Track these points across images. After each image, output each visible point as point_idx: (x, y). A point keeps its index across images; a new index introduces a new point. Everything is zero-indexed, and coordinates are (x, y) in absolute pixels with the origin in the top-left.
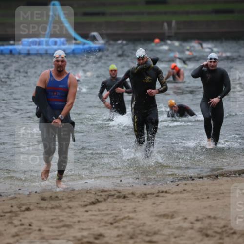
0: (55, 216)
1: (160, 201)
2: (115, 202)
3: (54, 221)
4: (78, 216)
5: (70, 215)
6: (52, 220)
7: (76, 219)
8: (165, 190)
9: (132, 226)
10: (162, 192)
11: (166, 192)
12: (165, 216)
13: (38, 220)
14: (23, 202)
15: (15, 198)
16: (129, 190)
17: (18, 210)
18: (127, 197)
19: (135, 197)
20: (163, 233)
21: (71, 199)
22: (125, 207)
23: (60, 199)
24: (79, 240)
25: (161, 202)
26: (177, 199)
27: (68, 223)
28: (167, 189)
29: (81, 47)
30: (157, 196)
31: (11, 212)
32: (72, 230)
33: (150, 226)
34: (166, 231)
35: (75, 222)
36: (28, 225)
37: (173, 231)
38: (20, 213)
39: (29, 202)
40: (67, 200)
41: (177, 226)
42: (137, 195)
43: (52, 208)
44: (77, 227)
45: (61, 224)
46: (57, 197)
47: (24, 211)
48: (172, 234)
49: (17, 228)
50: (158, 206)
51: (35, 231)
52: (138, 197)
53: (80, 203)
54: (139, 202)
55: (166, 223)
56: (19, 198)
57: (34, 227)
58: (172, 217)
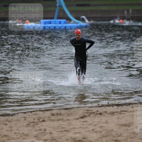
0: (59, 125)
1: (121, 117)
2: (95, 117)
3: (59, 128)
4: (73, 125)
5: (68, 124)
6: (58, 127)
7: (72, 127)
8: (125, 110)
9: (105, 131)
10: (123, 111)
11: (126, 111)
12: (125, 125)
13: (50, 127)
14: (41, 116)
15: (36, 114)
16: (103, 110)
17: (38, 121)
18: (102, 114)
19: (107, 114)
20: (124, 135)
21: (69, 115)
22: (101, 120)
23: (63, 115)
24: (74, 139)
25: (123, 117)
26: (132, 115)
27: (67, 129)
28: (126, 110)
29: (75, 25)
30: (120, 113)
31: (34, 122)
32: (69, 134)
33: (116, 131)
34: (125, 135)
35: (71, 129)
36: (43, 129)
37: (130, 134)
38: (39, 123)
39: (44, 117)
40: (67, 115)
41: (132, 131)
42: (108, 113)
43: (58, 120)
44: (72, 132)
45: (63, 130)
46: (60, 114)
47: (41, 122)
48: (129, 136)
49: (37, 132)
50: (120, 119)
51: (48, 133)
52: (109, 114)
53: (74, 117)
54: (109, 117)
55: (125, 130)
56: (39, 114)
57: (47, 131)
58: (129, 126)
